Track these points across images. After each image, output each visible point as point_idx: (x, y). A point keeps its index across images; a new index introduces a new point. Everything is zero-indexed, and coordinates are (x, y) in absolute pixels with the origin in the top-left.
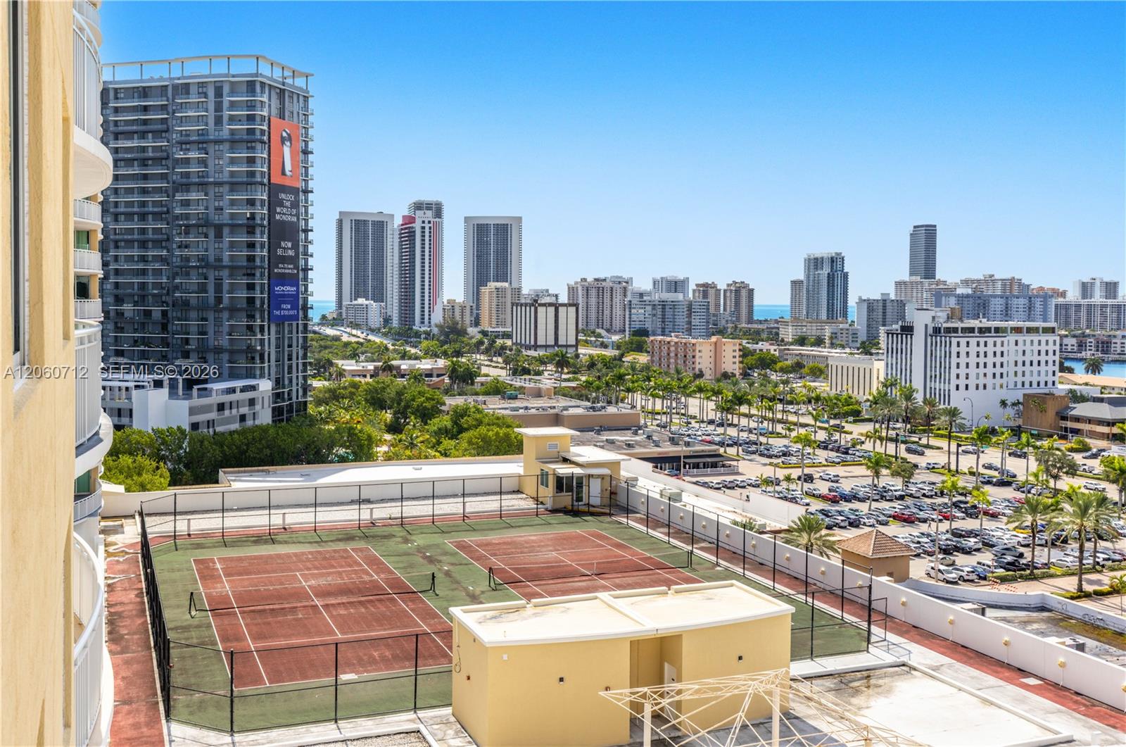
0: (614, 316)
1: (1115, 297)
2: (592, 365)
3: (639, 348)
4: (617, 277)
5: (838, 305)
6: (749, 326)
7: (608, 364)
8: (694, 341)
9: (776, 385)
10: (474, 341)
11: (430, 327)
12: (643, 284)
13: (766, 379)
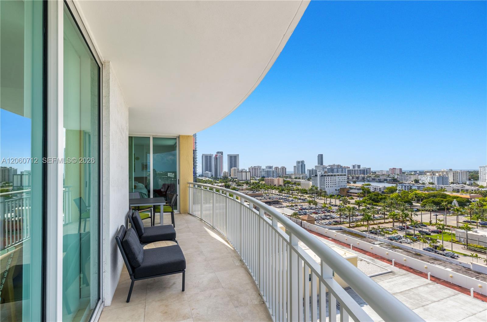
0: (258, 174)
1: (360, 168)
2: (253, 184)
3: (263, 180)
4: (259, 166)
5: (303, 171)
6: (285, 175)
7: (256, 183)
8: (274, 178)
9: (290, 187)
10: (230, 179)
11: (221, 177)
12: (264, 167)
13: (288, 186)
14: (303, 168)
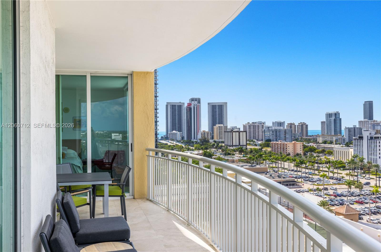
0: (259, 134)
2: (251, 151)
3: (268, 146)
4: (260, 122)
5: (338, 129)
6: (307, 137)
7: (256, 151)
8: (286, 143)
9: (315, 157)
10: (212, 144)
11: (197, 140)
12: (269, 124)
13: (312, 155)
14: (338, 125)
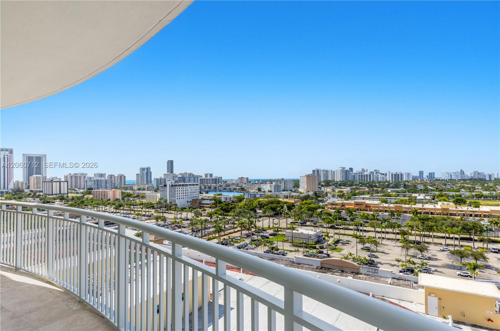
0: (81, 184)
1: (212, 177)
2: (73, 199)
3: (90, 193)
4: (82, 173)
5: (149, 180)
6: (125, 186)
7: (78, 198)
8: (107, 191)
9: (131, 201)
10: (27, 194)
11: (8, 190)
12: (91, 175)
13: (129, 200)
14: (149, 176)
